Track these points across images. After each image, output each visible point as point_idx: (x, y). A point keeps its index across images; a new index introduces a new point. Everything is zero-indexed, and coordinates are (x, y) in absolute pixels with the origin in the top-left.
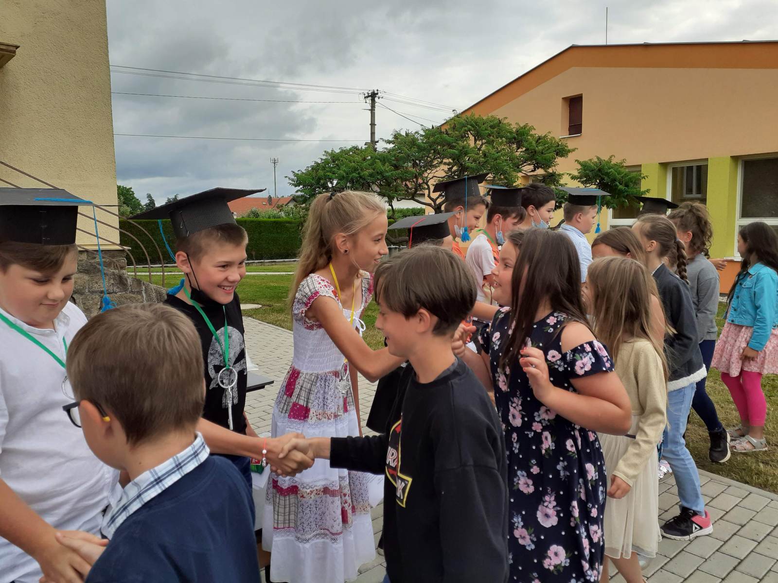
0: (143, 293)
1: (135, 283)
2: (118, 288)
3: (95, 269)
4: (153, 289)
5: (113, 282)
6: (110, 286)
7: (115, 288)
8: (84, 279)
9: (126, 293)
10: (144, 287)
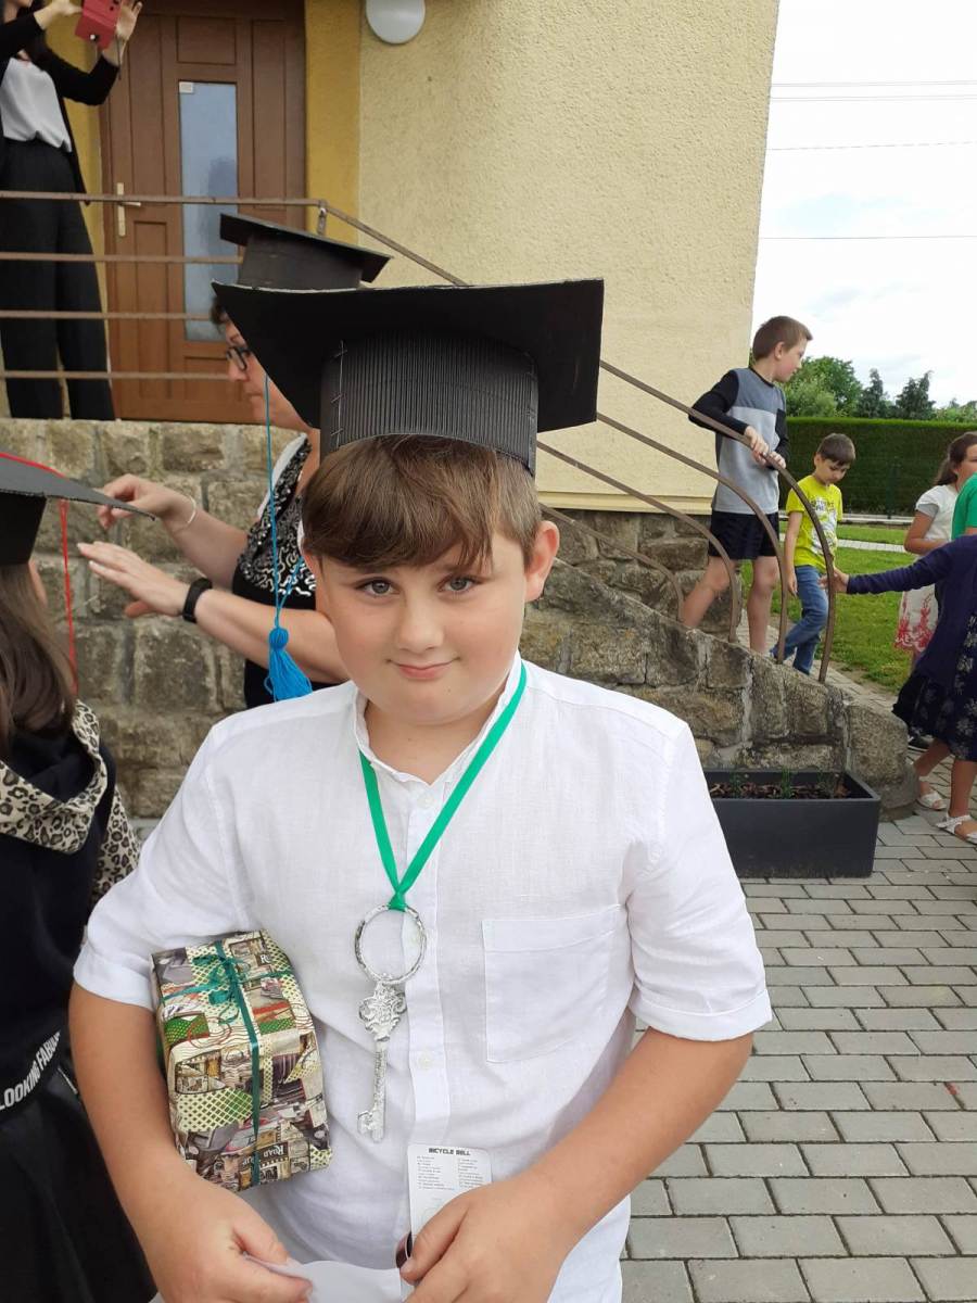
0: (745, 697)
1: (720, 659)
2: (663, 670)
3: (595, 600)
4: (781, 687)
5: (648, 650)
6: (638, 661)
7: (652, 670)
8: (557, 631)
9: (687, 690)
10: (749, 677)
